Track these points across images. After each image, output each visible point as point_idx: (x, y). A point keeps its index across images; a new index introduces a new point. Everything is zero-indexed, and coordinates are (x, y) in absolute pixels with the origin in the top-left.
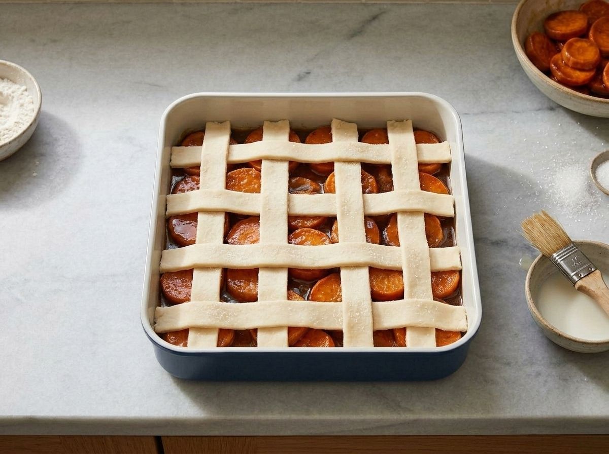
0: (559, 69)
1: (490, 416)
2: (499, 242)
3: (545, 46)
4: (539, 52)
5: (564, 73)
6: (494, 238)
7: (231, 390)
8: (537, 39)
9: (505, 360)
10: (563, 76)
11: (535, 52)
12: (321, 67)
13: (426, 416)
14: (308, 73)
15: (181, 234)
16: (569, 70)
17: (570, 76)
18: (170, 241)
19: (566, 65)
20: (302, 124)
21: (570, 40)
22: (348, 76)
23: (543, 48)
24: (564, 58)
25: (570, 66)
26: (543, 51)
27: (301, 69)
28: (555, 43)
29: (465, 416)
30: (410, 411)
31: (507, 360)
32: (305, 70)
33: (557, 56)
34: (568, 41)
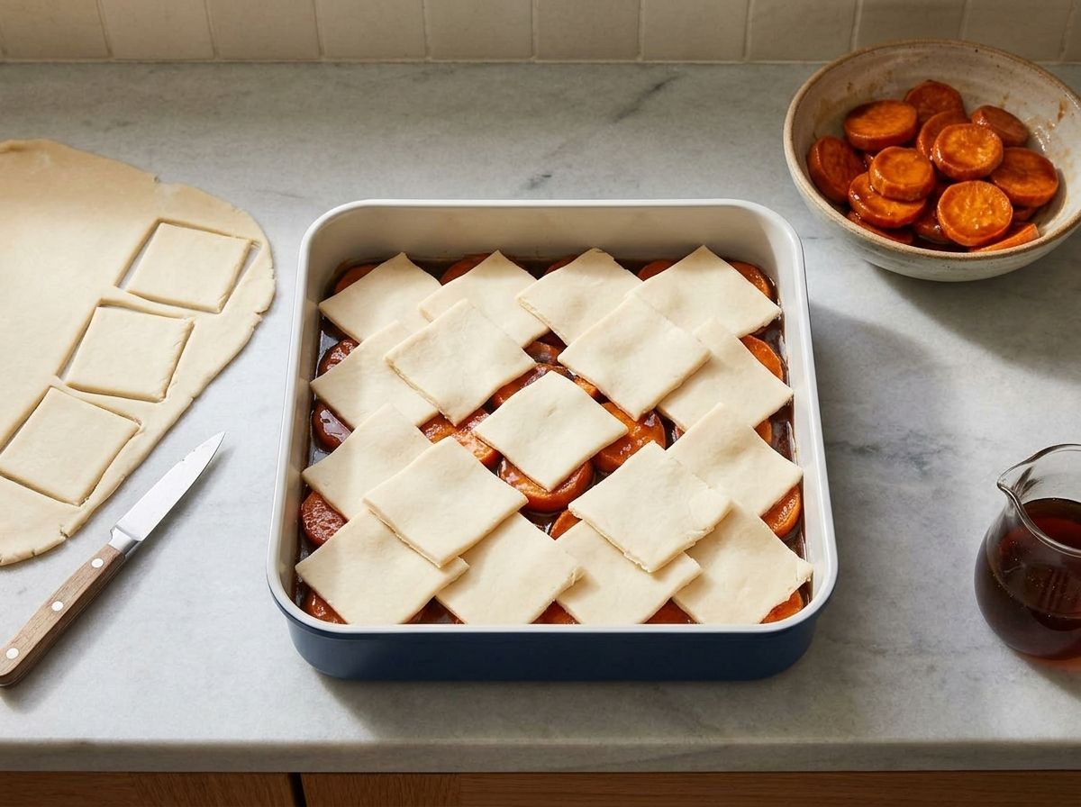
0: (863, 199)
1: (850, 739)
2: (868, 449)
3: (842, 161)
4: (830, 171)
5: (870, 207)
6: (858, 442)
7: (419, 695)
8: (829, 149)
9: (875, 646)
10: (869, 211)
11: (823, 171)
12: (570, 166)
13: (742, 739)
14: (549, 176)
15: (335, 435)
16: (880, 202)
17: (881, 211)
18: (316, 445)
19: (877, 192)
20: (537, 252)
21: (886, 149)
22: (615, 181)
23: (838, 164)
24: (873, 181)
25: (882, 193)
26: (838, 168)
27: (535, 170)
28: (859, 155)
29: (810, 739)
30: (717, 731)
31: (879, 645)
32: (542, 172)
33: (861, 178)
34: (882, 152)
